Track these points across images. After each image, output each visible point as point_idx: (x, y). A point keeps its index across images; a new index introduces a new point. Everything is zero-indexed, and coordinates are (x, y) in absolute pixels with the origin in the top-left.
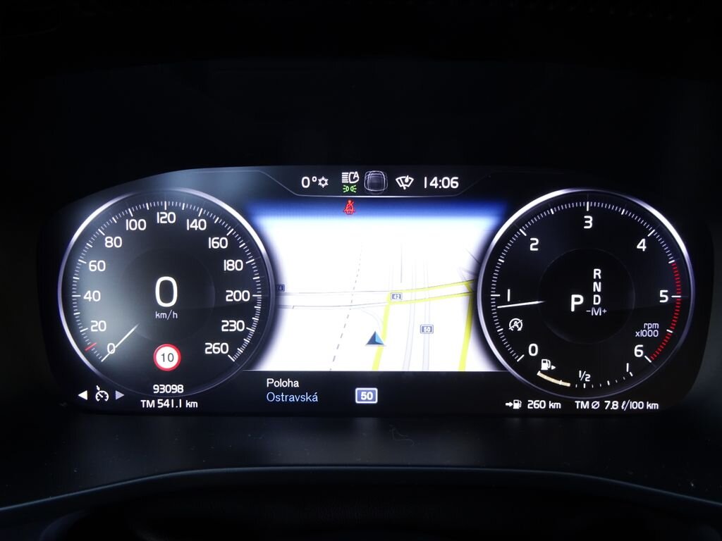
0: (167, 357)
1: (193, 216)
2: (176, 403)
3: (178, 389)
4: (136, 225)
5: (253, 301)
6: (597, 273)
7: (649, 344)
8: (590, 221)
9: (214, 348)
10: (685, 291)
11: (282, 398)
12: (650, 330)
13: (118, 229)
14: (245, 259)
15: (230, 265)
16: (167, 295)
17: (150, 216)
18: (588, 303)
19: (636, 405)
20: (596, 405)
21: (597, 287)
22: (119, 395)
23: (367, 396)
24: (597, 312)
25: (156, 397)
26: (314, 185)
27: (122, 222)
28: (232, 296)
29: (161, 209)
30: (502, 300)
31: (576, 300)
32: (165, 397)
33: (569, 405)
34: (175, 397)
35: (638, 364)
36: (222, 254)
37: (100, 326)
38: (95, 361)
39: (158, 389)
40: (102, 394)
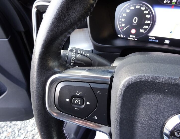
0: (133, 31)
1: (142, 7)
2: (133, 39)
3: (134, 37)
4: (133, 8)
5: (150, 23)
9: (141, 31)
11: (152, 40)
13: (129, 9)
14: (150, 15)
15: (148, 16)
16: (135, 20)
22: (124, 36)
23: (167, 42)
25: (130, 37)
26: (167, 2)
27: (130, 7)
28: (147, 22)
29: (137, 5)
32: (132, 38)
34: (133, 38)
36: (146, 14)
37: (123, 25)
38: (122, 31)
39: (131, 36)
40: (122, 36)
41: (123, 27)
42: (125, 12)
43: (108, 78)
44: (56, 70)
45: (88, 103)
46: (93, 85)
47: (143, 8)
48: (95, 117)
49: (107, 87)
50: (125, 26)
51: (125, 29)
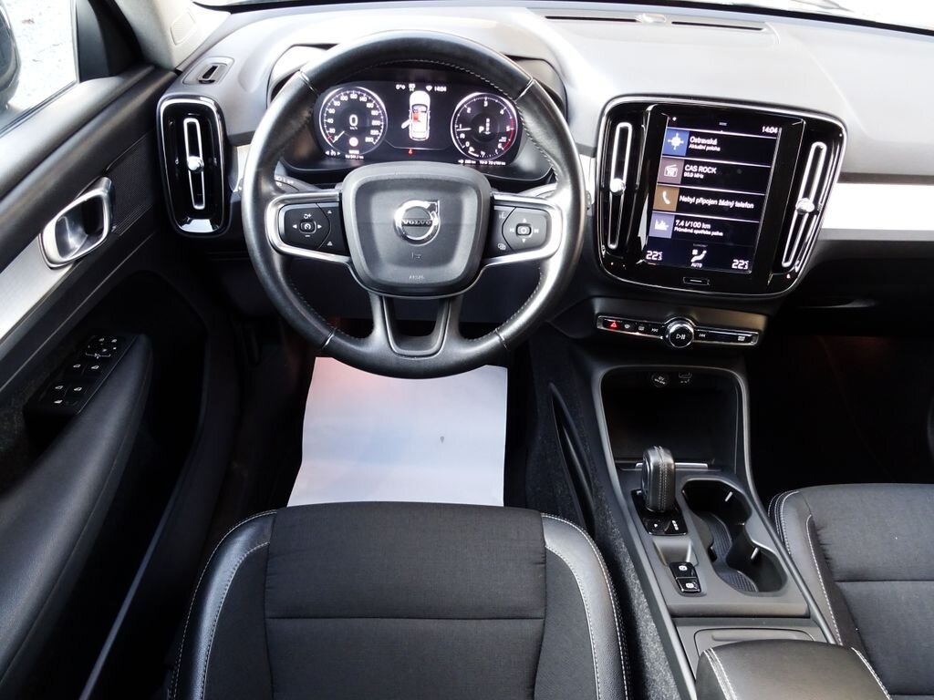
0: (354, 141)
1: (362, 95)
2: (357, 157)
3: (357, 152)
4: (345, 98)
5: (381, 125)
6: (488, 120)
7: (503, 144)
8: (486, 104)
9: (368, 140)
10: (515, 127)
12: (504, 139)
13: (338, 99)
16: (354, 120)
17: (349, 95)
18: (485, 130)
19: (498, 163)
20: (486, 163)
21: (488, 125)
22: (339, 153)
24: (487, 133)
26: (401, 88)
27: (340, 97)
28: (375, 123)
29: (352, 93)
30: (458, 128)
31: (481, 129)
32: (353, 154)
33: (478, 163)
35: (500, 151)
36: (371, 109)
37: (332, 130)
38: (331, 142)
39: (351, 152)
40: (333, 153)
41: (333, 135)
42: (332, 106)
43: (335, 196)
44: (274, 194)
45: (319, 227)
46: (321, 205)
47: (363, 99)
48: (330, 244)
49: (337, 205)
50: (337, 133)
51: (336, 138)
